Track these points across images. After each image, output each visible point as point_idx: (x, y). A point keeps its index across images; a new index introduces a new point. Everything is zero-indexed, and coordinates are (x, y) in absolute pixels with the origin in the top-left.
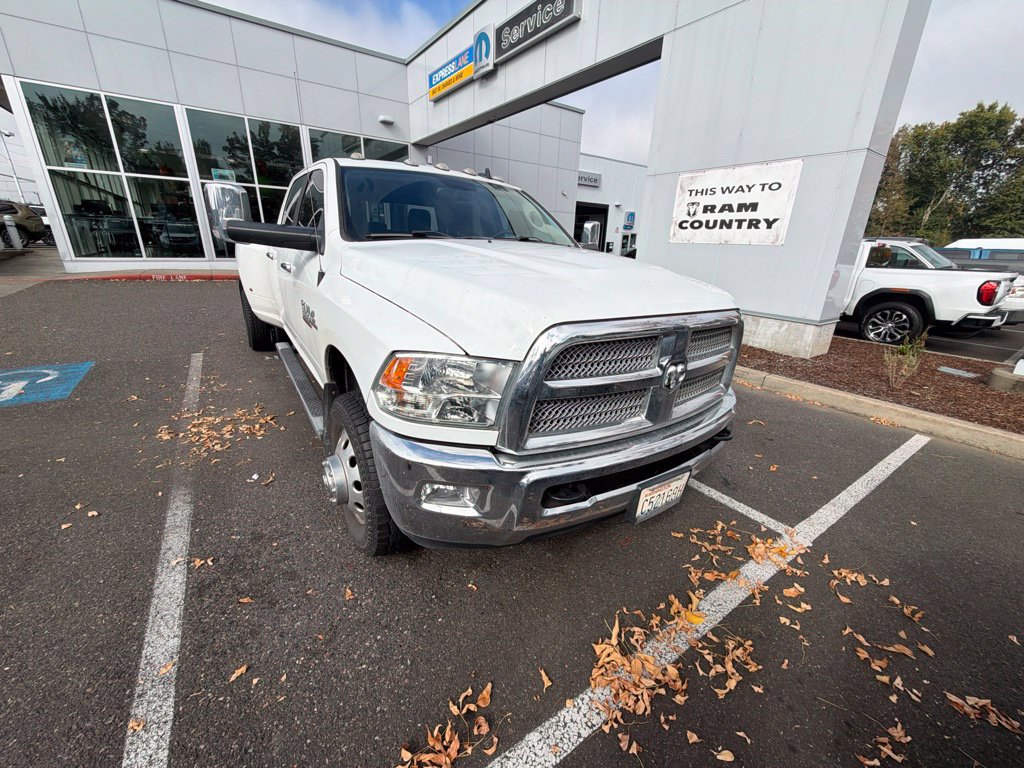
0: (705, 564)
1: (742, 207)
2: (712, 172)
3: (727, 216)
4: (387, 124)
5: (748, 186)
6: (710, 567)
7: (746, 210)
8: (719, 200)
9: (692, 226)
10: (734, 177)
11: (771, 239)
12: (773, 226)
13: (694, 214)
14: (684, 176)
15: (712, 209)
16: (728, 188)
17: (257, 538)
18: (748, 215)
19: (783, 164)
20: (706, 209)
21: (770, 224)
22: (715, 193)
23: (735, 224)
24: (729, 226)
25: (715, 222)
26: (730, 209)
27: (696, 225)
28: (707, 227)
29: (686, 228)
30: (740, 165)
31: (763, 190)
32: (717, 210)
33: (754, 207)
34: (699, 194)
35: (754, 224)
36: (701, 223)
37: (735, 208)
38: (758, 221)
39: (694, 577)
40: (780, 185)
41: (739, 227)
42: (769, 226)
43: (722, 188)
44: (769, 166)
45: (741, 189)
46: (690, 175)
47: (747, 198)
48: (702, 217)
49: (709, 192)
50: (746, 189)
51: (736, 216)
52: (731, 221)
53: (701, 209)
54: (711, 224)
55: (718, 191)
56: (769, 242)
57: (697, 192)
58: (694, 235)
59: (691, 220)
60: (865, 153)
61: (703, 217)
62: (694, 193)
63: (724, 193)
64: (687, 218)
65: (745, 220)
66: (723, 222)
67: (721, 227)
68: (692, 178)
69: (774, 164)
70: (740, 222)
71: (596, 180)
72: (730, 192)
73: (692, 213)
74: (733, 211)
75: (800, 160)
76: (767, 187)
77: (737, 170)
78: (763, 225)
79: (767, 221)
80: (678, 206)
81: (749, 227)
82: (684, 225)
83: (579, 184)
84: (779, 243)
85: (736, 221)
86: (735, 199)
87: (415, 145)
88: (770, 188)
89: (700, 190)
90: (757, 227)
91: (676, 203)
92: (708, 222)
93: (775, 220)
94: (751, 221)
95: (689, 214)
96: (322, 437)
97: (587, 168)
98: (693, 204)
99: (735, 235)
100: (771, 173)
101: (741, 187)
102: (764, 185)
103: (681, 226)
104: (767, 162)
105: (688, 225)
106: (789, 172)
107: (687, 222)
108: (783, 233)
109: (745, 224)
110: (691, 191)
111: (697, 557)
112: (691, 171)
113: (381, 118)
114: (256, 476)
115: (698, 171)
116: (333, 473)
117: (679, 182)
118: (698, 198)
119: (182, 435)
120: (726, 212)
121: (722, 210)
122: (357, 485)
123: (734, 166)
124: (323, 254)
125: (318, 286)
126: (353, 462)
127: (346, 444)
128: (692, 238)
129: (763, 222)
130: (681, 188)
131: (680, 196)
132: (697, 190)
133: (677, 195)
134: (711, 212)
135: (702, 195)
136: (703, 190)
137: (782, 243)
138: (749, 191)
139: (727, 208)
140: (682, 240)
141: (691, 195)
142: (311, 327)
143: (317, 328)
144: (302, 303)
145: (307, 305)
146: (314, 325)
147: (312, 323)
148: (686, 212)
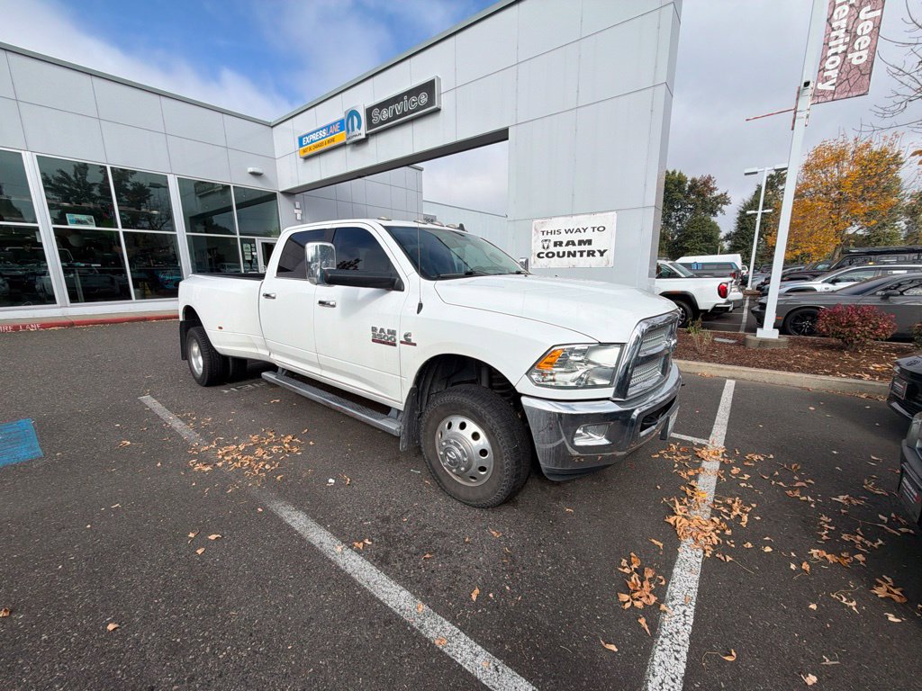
0: (683, 467)
1: (581, 242)
2: (556, 219)
3: (571, 248)
4: (255, 174)
5: (583, 229)
6: (687, 469)
7: (585, 245)
8: (564, 238)
9: (547, 255)
10: (573, 223)
11: (605, 263)
12: (605, 254)
13: (548, 248)
14: (536, 221)
15: (561, 244)
16: (569, 230)
18: (586, 248)
19: (604, 214)
20: (555, 244)
21: (602, 253)
22: (560, 233)
23: (578, 254)
24: (574, 255)
25: (564, 253)
26: (573, 244)
27: (550, 255)
28: (558, 256)
29: (543, 257)
30: (575, 215)
31: (594, 231)
32: (564, 245)
33: (589, 242)
35: (591, 253)
36: (554, 255)
37: (577, 243)
38: (594, 252)
39: (684, 475)
40: (604, 228)
41: (581, 255)
42: (602, 255)
43: (565, 230)
44: (595, 215)
45: (578, 230)
46: (540, 221)
47: (584, 237)
48: (553, 249)
49: (556, 232)
50: (582, 231)
51: (577, 248)
52: (575, 252)
53: (552, 244)
54: (561, 255)
55: (563, 231)
56: (603, 265)
57: (548, 233)
58: (550, 262)
59: (546, 252)
60: (653, 209)
61: (555, 250)
62: (545, 233)
63: (567, 233)
64: (543, 250)
65: (585, 251)
66: (569, 253)
67: (569, 256)
68: (542, 223)
69: (598, 215)
70: (581, 253)
72: (571, 233)
73: (546, 247)
74: (575, 245)
75: (614, 213)
76: (596, 229)
77: (574, 217)
78: (597, 254)
79: (600, 251)
80: (535, 242)
81: (588, 255)
82: (541, 255)
84: (610, 266)
85: (578, 251)
86: (576, 237)
87: (283, 193)
88: (598, 230)
89: (549, 231)
90: (593, 255)
91: (533, 240)
92: (558, 253)
93: (605, 251)
94: (589, 252)
95: (544, 248)
96: (400, 433)
98: (546, 240)
99: (580, 262)
100: (598, 220)
102: (594, 228)
103: (538, 256)
104: (594, 213)
105: (544, 255)
106: (609, 219)
107: (543, 253)
108: (612, 259)
109: (585, 254)
110: (543, 232)
111: (676, 465)
112: (541, 218)
113: (251, 170)
114: (331, 481)
115: (546, 218)
116: (462, 447)
117: (534, 225)
118: (549, 237)
119: (220, 464)
120: (570, 246)
121: (568, 244)
122: (483, 452)
123: (572, 215)
124: (403, 290)
125: (418, 313)
126: (475, 436)
127: (463, 426)
128: (548, 264)
129: (597, 252)
130: (535, 229)
131: (535, 235)
132: (547, 231)
133: (533, 235)
134: (560, 246)
135: (551, 234)
136: (552, 231)
137: (612, 265)
138: (585, 232)
139: (571, 243)
140: (541, 266)
141: (543, 235)
142: (395, 345)
143: (415, 345)
144: (374, 329)
145: (388, 330)
146: (407, 342)
147: (402, 342)
148: (542, 246)
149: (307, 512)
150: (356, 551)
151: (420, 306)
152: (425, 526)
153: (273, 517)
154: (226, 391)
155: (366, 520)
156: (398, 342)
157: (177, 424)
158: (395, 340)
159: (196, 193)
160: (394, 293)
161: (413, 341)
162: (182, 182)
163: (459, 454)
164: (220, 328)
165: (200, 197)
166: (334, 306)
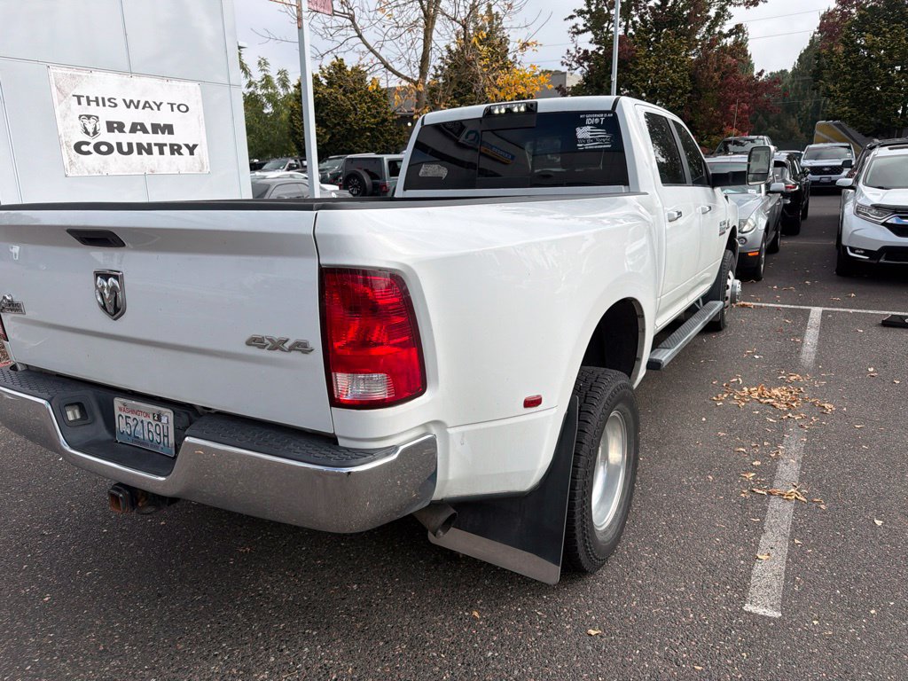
1: (156, 128)
2: (102, 74)
3: (139, 137)
5: (155, 103)
7: (163, 133)
8: (128, 117)
9: (97, 147)
11: (198, 166)
12: (195, 151)
13: (95, 133)
14: (57, 70)
15: (121, 127)
16: (131, 101)
18: (166, 138)
19: (182, 84)
20: (111, 127)
21: (192, 150)
22: (116, 105)
23: (155, 150)
24: (150, 152)
26: (144, 129)
27: (104, 148)
28: (120, 151)
29: (88, 153)
30: (137, 75)
31: (172, 110)
32: (126, 129)
33: (169, 129)
34: (93, 104)
35: (175, 149)
36: (111, 147)
38: (180, 147)
40: (187, 110)
41: (162, 153)
42: (192, 153)
43: (124, 100)
44: (169, 83)
45: (147, 105)
46: (67, 72)
47: (163, 117)
48: (104, 136)
49: (107, 103)
50: (154, 107)
51: (153, 138)
52: (149, 145)
53: (103, 127)
54: (125, 149)
56: (196, 169)
57: (90, 100)
58: (105, 162)
59: (93, 141)
61: (113, 138)
62: (84, 101)
63: (128, 107)
64: (85, 138)
65: (166, 145)
66: (139, 146)
67: (140, 153)
68: (73, 77)
69: (174, 83)
70: (161, 146)
72: (137, 107)
73: (91, 130)
74: (147, 132)
75: (197, 85)
76: (175, 108)
77: (136, 80)
78: (185, 150)
79: (187, 146)
80: (65, 117)
81: (172, 153)
82: (84, 148)
84: (206, 170)
85: (155, 145)
86: (148, 118)
88: (178, 107)
89: (93, 98)
90: (179, 153)
91: (58, 112)
92: (119, 145)
93: (195, 146)
94: (172, 146)
95: (87, 133)
98: (89, 117)
99: (160, 163)
101: (147, 102)
102: (171, 105)
103: (78, 147)
104: (169, 79)
105: (90, 148)
106: (192, 94)
107: (88, 144)
108: (206, 160)
109: (167, 150)
110: (79, 97)
112: (69, 66)
115: (78, 68)
117: (54, 80)
118: (93, 110)
120: (139, 133)
121: (134, 129)
123: (131, 74)
128: (103, 168)
129: (184, 148)
130: (59, 89)
131: (60, 102)
132: (88, 98)
133: (56, 100)
134: (120, 132)
135: (98, 105)
136: (97, 98)
137: (209, 170)
138: (159, 109)
139: (139, 127)
140: (89, 172)
141: (80, 103)
148: (80, 128)
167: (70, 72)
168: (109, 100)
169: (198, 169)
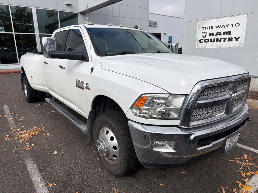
0: (245, 169)
1: (225, 33)
2: (211, 20)
3: (219, 37)
4: (69, 5)
5: (226, 25)
6: (248, 171)
7: (227, 34)
8: (215, 31)
9: (205, 41)
10: (221, 22)
11: (238, 45)
12: (238, 40)
13: (205, 37)
14: (200, 22)
15: (213, 34)
16: (218, 26)
17: (69, 175)
18: (228, 36)
19: (239, 16)
20: (210, 35)
21: (237, 39)
22: (213, 28)
23: (222, 40)
24: (220, 41)
25: (214, 39)
26: (220, 34)
27: (207, 41)
28: (211, 41)
29: (202, 42)
30: (223, 17)
31: (232, 26)
32: (214, 35)
33: (230, 33)
34: (207, 29)
35: (230, 39)
37: (222, 34)
38: (232, 38)
39: (243, 174)
40: (239, 24)
41: (224, 41)
43: (216, 26)
44: (234, 17)
45: (224, 26)
46: (202, 22)
47: (227, 30)
48: (208, 37)
49: (211, 28)
50: (226, 26)
51: (222, 37)
52: (221, 39)
53: (208, 34)
54: (213, 40)
55: (214, 27)
56: (237, 46)
57: (206, 28)
58: (206, 45)
59: (204, 39)
61: (209, 38)
62: (204, 28)
63: (217, 28)
64: (203, 38)
65: (227, 38)
66: (218, 39)
67: (217, 41)
68: (203, 23)
69: (236, 17)
70: (225, 39)
71: (155, 24)
72: (219, 28)
73: (204, 36)
75: (246, 15)
76: (234, 25)
77: (221, 19)
78: (234, 40)
79: (235, 38)
80: (198, 34)
81: (228, 41)
82: (201, 41)
83: (149, 26)
84: (241, 46)
85: (223, 38)
86: (222, 30)
87: (81, 13)
88: (235, 25)
89: (207, 27)
90: (232, 41)
91: (197, 32)
92: (211, 39)
93: (239, 38)
94: (229, 38)
96: (86, 133)
97: (152, 19)
98: (204, 33)
99: (223, 44)
100: (235, 20)
101: (224, 25)
102: (233, 25)
103: (200, 41)
105: (203, 41)
106: (243, 19)
107: (202, 40)
108: (243, 42)
109: (227, 40)
110: (203, 28)
111: (242, 168)
112: (203, 20)
113: (66, 3)
114: (56, 152)
115: (205, 20)
116: (104, 144)
117: (198, 24)
119: (16, 138)
120: (218, 35)
121: (217, 35)
122: (115, 148)
123: (220, 18)
124: (88, 61)
125: (91, 73)
126: (112, 139)
127: (107, 132)
128: (205, 46)
129: (234, 38)
130: (199, 26)
131: (198, 30)
132: (206, 27)
133: (197, 30)
134: (212, 36)
135: (208, 29)
136: (208, 27)
137: (243, 46)
138: (227, 27)
139: (219, 34)
140: (201, 47)
141: (203, 29)
142: (83, 89)
143: (90, 89)
144: (77, 80)
145: (81, 81)
146: (87, 88)
147: (85, 88)
148: (202, 36)
149: (38, 165)
150: (48, 188)
151: (92, 70)
152: (84, 181)
153: (24, 166)
154: (36, 105)
155: (60, 174)
156: (84, 88)
157: (10, 119)
158: (83, 87)
159: (47, 15)
160: (85, 63)
161: (89, 88)
162: (38, 10)
163: (103, 147)
164: (31, 77)
165: (49, 17)
166: (64, 68)
167: (203, 21)
168: (211, 27)
169: (238, 46)
